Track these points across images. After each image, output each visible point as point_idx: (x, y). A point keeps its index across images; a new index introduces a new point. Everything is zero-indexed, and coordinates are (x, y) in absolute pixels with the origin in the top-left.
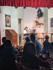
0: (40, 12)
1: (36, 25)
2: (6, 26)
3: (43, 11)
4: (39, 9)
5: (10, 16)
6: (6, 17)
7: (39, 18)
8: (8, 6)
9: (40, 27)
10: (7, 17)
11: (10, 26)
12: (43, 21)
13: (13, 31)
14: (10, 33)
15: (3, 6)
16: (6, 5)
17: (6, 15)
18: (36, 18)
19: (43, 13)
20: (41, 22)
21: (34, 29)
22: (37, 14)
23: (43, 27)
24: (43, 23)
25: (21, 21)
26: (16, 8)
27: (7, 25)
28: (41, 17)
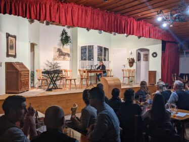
0: (64, 36)
1: (59, 55)
2: (8, 55)
3: (69, 34)
4: (64, 30)
5: (15, 37)
6: (7, 38)
7: (63, 45)
8: (15, 15)
9: (64, 59)
10: (9, 37)
11: (15, 56)
12: (69, 49)
13: (21, 65)
14: (16, 69)
15: (4, 13)
16: (10, 13)
17: (8, 35)
18: (59, 45)
19: (69, 37)
20: (66, 52)
21: (55, 62)
22: (60, 38)
23: (69, 60)
24: (69, 53)
25: (35, 47)
26: (32, 21)
27: (10, 53)
28: (66, 43)
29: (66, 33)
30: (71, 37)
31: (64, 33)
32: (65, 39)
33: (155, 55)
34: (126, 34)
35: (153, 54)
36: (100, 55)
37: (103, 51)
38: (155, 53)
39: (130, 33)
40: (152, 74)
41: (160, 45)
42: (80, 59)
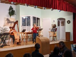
0: (11, 10)
3: (14, 9)
4: (11, 7)
7: (10, 16)
19: (14, 11)
21: (5, 27)
22: (8, 12)
28: (12, 15)
29: (12, 9)
30: (15, 11)
31: (11, 8)
32: (12, 12)
33: (69, 22)
34: (51, 9)
35: (67, 22)
36: (34, 22)
37: (36, 20)
38: (68, 21)
39: (54, 8)
40: (68, 34)
41: (72, 16)
42: (22, 25)
